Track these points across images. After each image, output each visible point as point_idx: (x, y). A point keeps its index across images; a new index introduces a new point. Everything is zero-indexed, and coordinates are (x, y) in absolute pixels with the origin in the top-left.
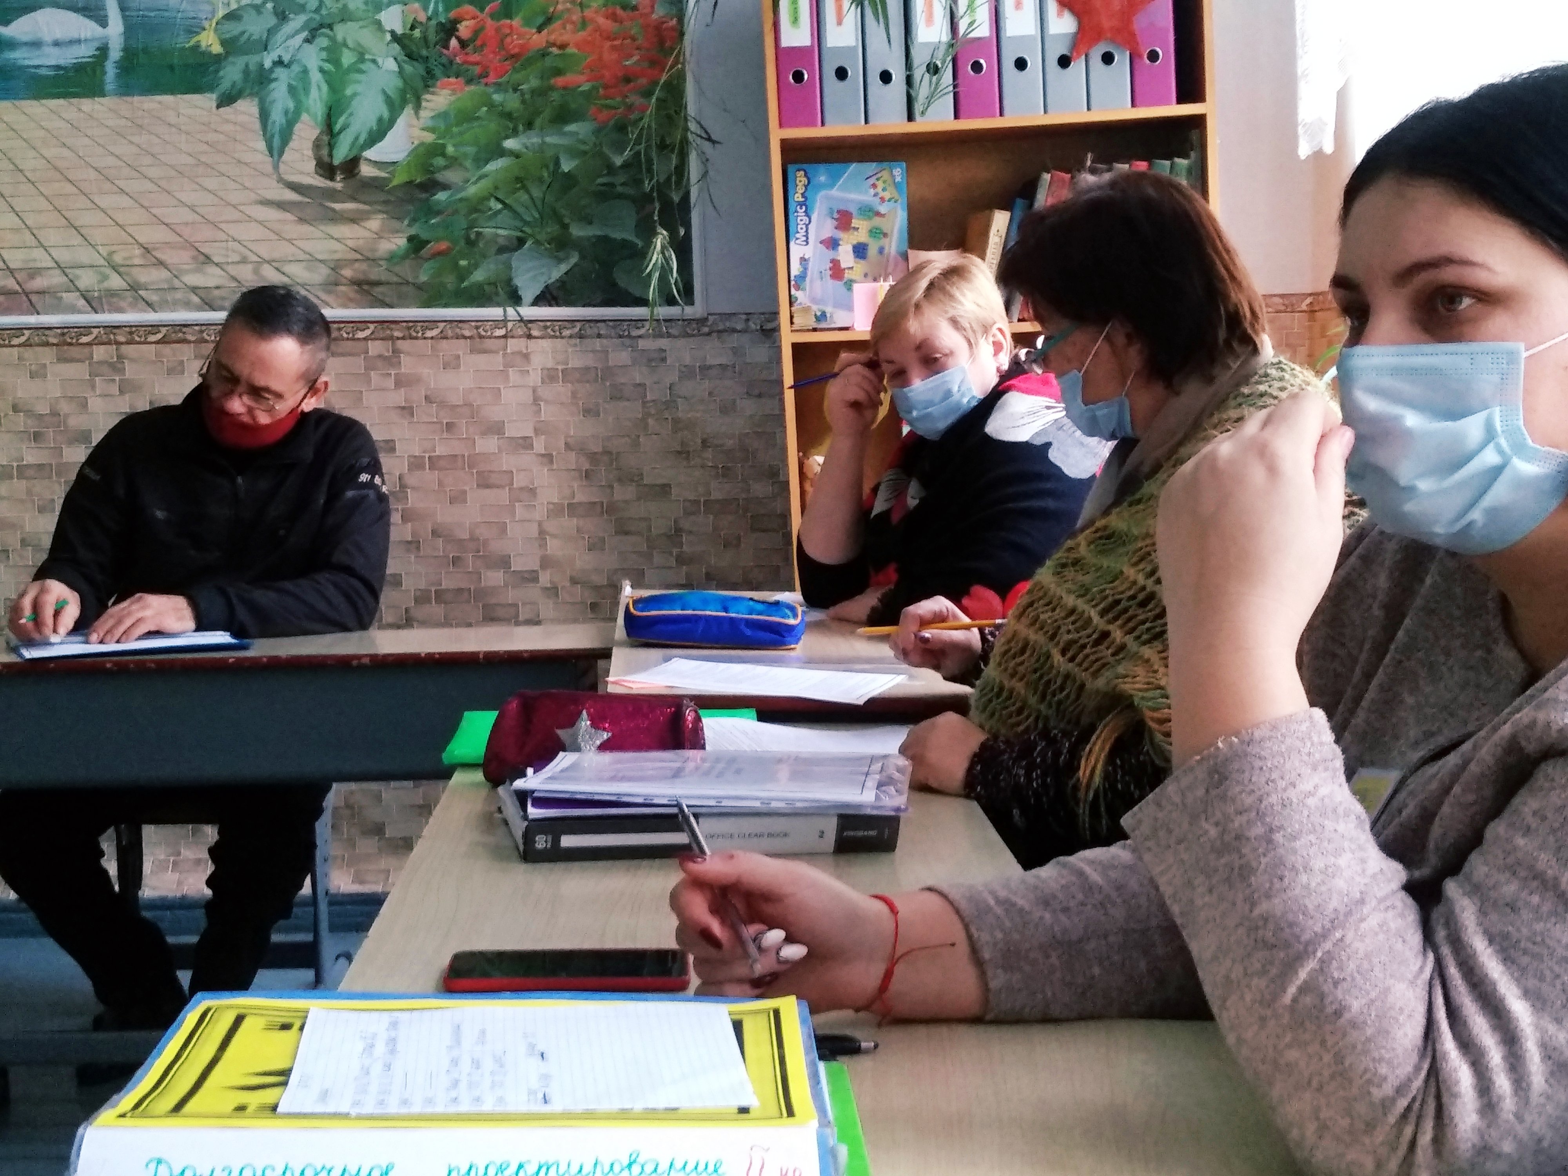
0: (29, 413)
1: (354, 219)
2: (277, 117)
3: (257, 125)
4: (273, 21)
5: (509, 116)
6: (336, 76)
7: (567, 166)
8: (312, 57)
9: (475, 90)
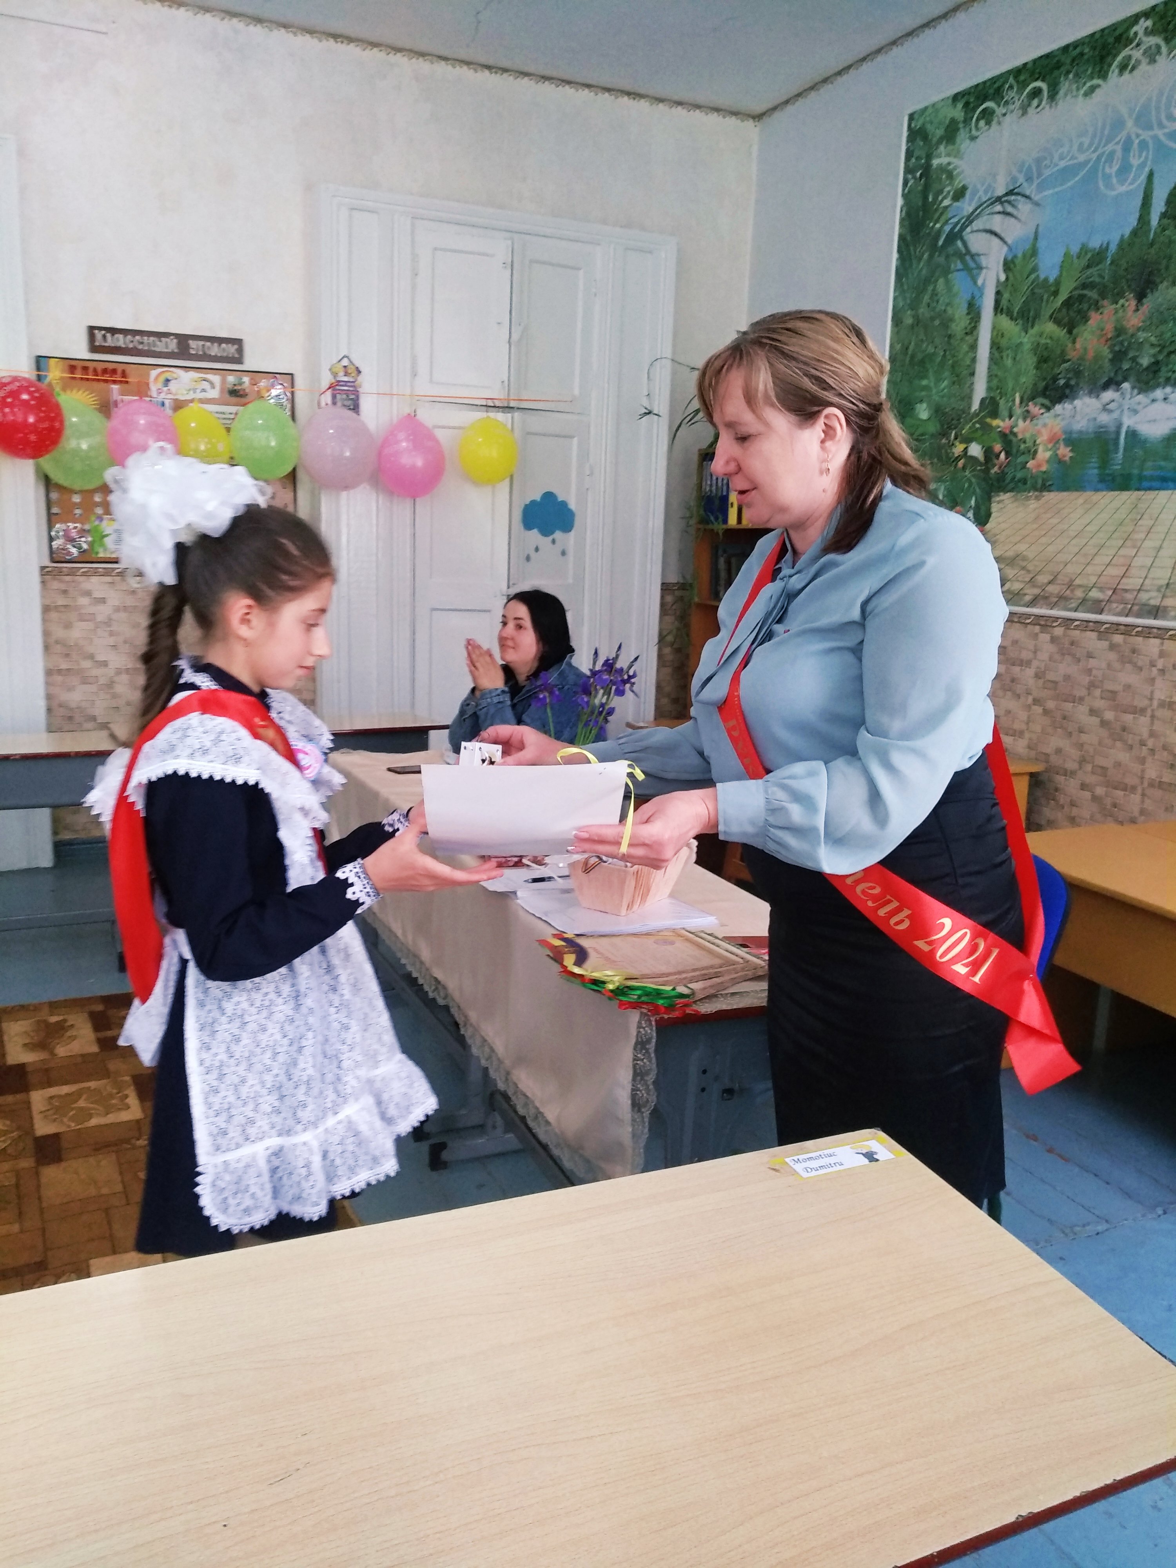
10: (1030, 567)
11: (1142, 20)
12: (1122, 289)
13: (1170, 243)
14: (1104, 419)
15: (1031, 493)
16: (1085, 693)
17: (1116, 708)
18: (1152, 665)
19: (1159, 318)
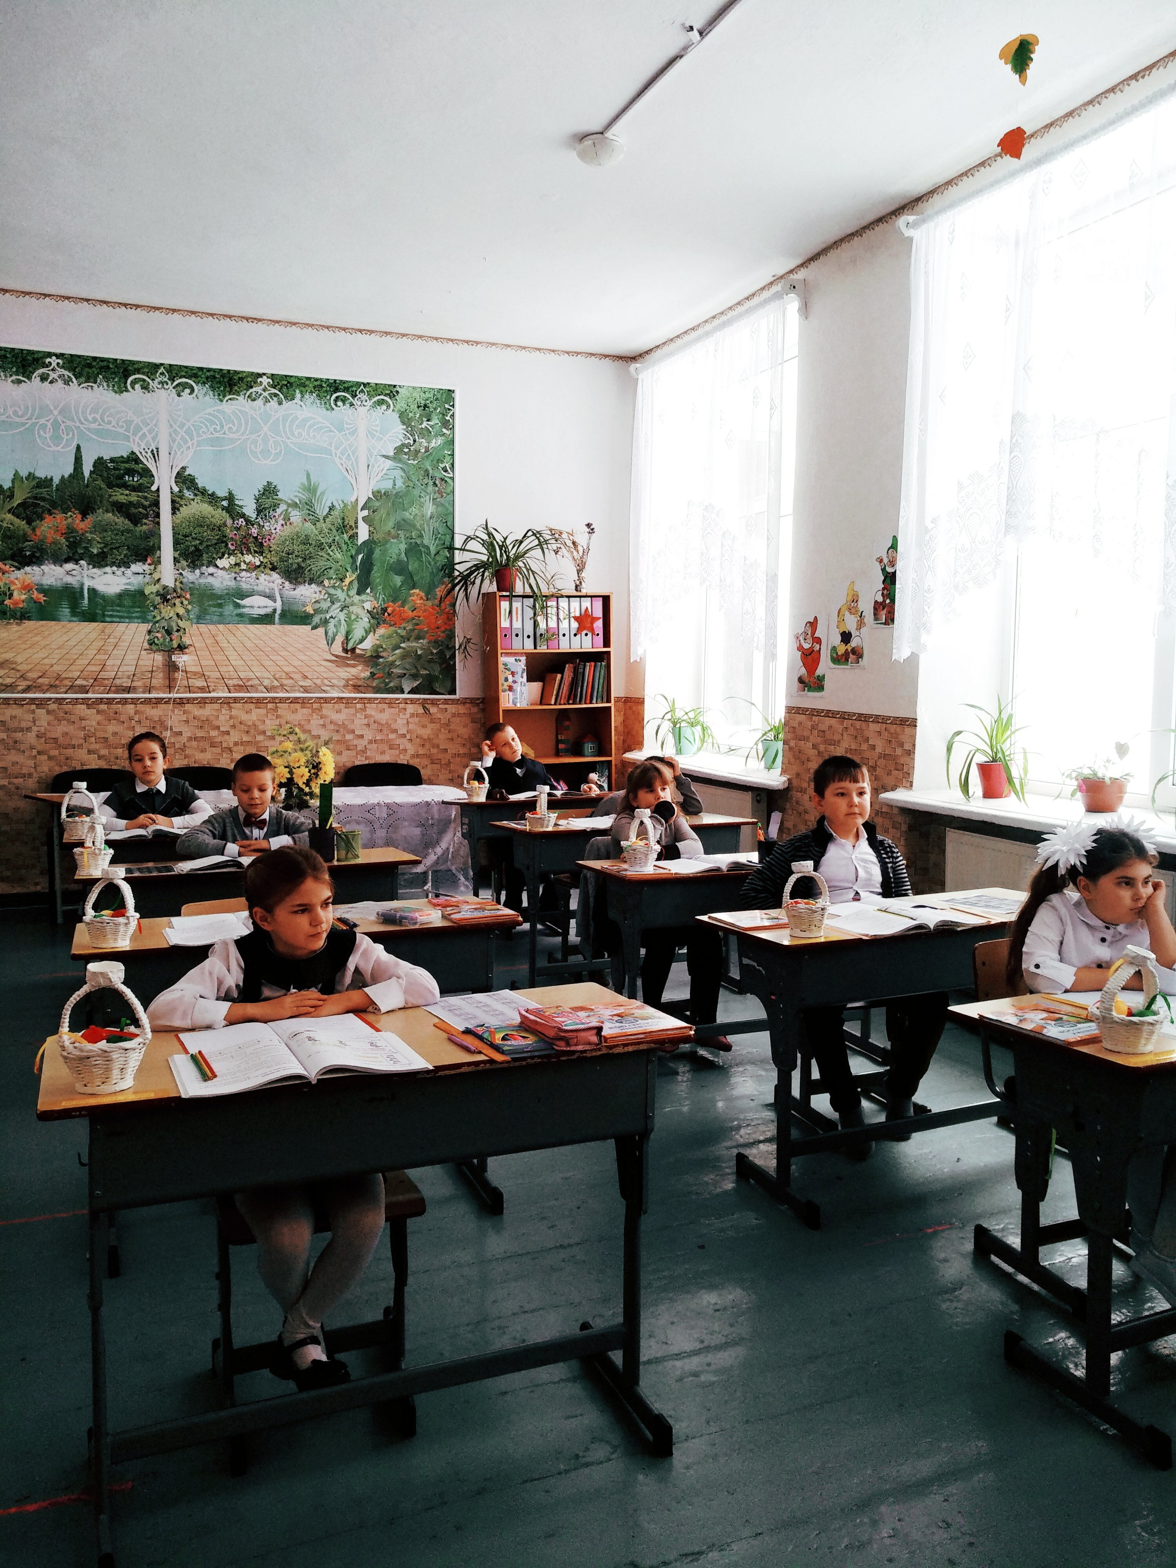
0: (245, 725)
1: (354, 666)
2: (330, 634)
3: (324, 636)
4: (330, 604)
5: (402, 637)
6: (349, 622)
7: (419, 652)
8: (342, 616)
9: (392, 628)
10: (19, 668)
11: (54, 358)
12: (69, 506)
13: (101, 489)
14: (69, 579)
15: (12, 621)
16: (81, 741)
17: (109, 747)
18: (131, 719)
19: (101, 528)
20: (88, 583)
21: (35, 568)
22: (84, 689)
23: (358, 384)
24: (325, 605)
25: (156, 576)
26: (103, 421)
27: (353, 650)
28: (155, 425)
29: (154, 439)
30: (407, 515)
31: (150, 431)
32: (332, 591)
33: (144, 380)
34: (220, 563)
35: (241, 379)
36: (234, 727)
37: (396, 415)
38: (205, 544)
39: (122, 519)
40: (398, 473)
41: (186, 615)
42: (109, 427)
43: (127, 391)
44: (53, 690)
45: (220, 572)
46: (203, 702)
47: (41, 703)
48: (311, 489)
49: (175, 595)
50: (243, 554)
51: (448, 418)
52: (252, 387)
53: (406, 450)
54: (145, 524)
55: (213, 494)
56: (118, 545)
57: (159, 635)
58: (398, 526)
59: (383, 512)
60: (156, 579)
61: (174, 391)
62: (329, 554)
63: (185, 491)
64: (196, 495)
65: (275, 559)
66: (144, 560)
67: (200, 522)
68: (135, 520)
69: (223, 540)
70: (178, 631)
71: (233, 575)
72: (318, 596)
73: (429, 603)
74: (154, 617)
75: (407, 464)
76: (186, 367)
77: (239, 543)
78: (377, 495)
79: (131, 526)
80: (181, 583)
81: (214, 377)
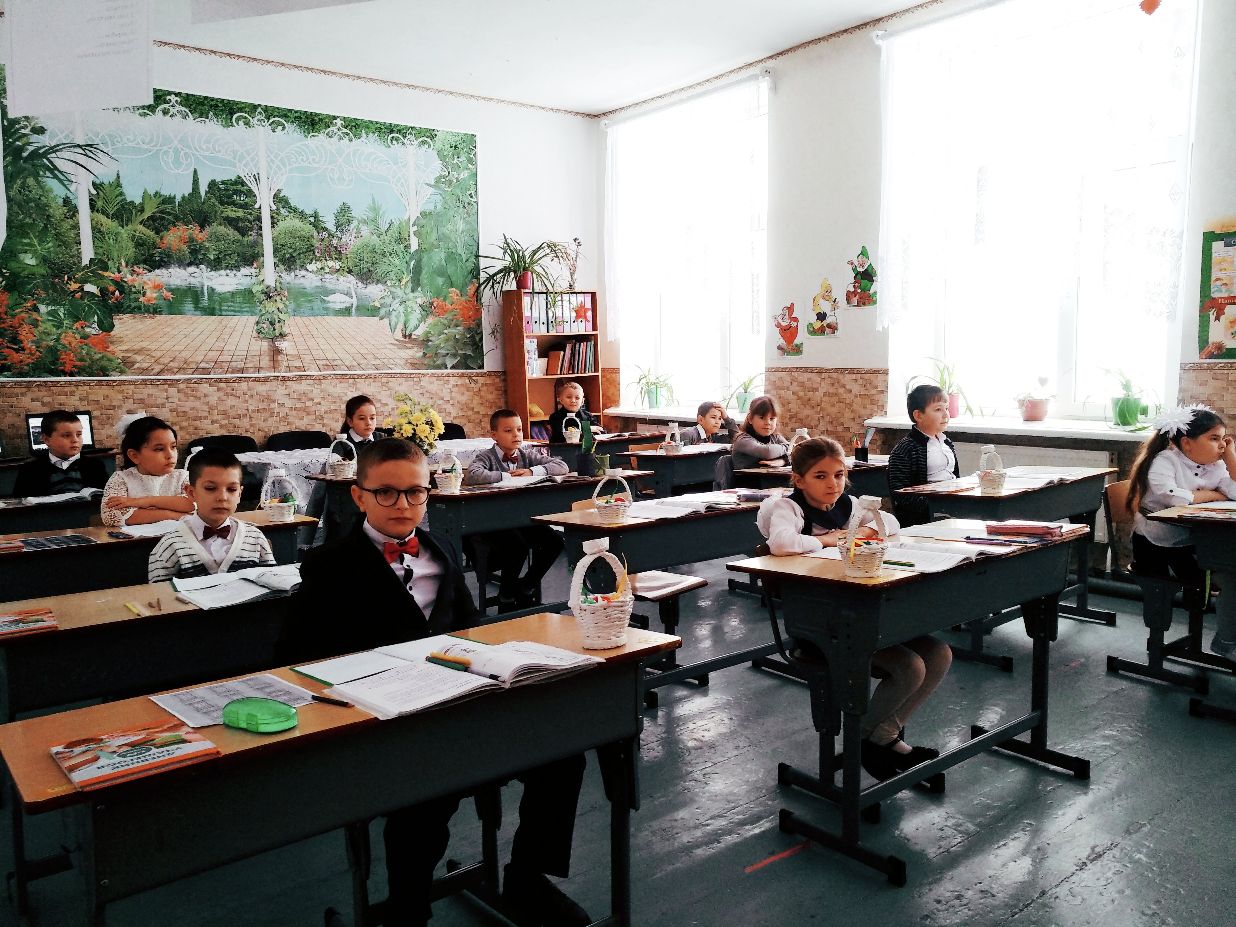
0: (333, 396)
1: (410, 348)
2: (393, 323)
3: (389, 325)
4: (392, 300)
5: (444, 325)
6: (406, 315)
7: (457, 337)
8: (401, 309)
9: (437, 318)
10: (153, 354)
11: (173, 96)
12: (190, 220)
13: (215, 206)
14: (192, 281)
15: (146, 315)
16: (206, 414)
17: (228, 418)
18: (245, 394)
19: (216, 238)
20: (207, 284)
21: (163, 271)
22: (206, 371)
23: (407, 128)
24: (388, 301)
25: (261, 278)
26: (215, 149)
27: (410, 336)
28: (256, 155)
29: (255, 166)
30: (445, 230)
31: (253, 160)
32: (393, 289)
33: (246, 118)
34: (309, 267)
35: (321, 120)
36: (324, 398)
37: (435, 153)
38: (297, 252)
39: (232, 230)
40: (438, 198)
41: (284, 309)
42: (219, 155)
43: (232, 125)
44: (182, 371)
45: (310, 275)
46: (300, 379)
47: (172, 383)
48: (375, 209)
49: (276, 293)
50: (326, 260)
51: (472, 156)
52: (329, 127)
53: (443, 180)
54: (251, 235)
55: (302, 212)
56: (230, 252)
57: (264, 326)
58: (439, 239)
59: (427, 228)
60: (261, 280)
61: (270, 127)
62: (390, 260)
63: (281, 209)
64: (290, 212)
65: (350, 264)
66: (251, 264)
67: (293, 234)
68: (243, 232)
69: (311, 249)
70: (279, 322)
71: (320, 277)
72: (383, 294)
73: (463, 299)
74: (261, 311)
75: (445, 191)
76: (278, 109)
77: (323, 251)
78: (424, 214)
79: (240, 237)
80: (281, 283)
81: (300, 118)
